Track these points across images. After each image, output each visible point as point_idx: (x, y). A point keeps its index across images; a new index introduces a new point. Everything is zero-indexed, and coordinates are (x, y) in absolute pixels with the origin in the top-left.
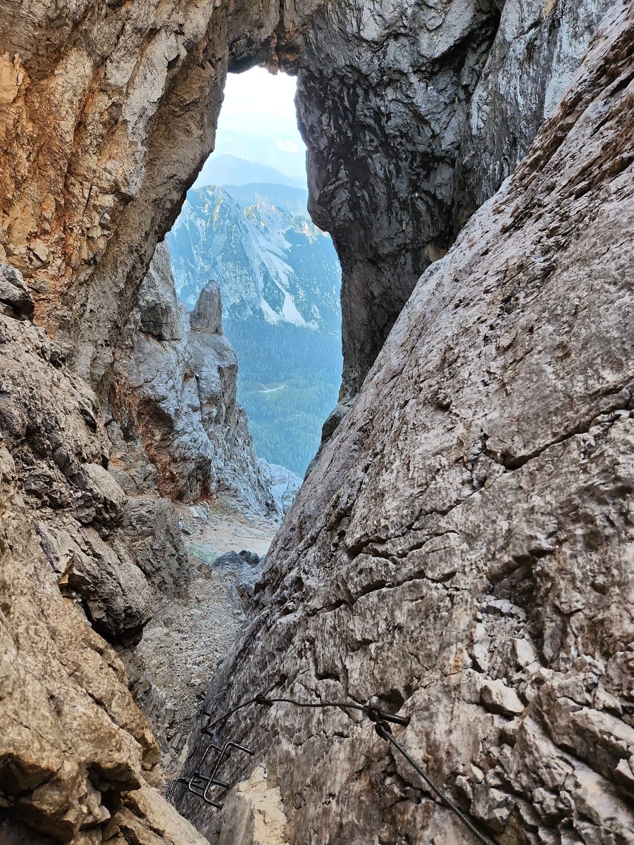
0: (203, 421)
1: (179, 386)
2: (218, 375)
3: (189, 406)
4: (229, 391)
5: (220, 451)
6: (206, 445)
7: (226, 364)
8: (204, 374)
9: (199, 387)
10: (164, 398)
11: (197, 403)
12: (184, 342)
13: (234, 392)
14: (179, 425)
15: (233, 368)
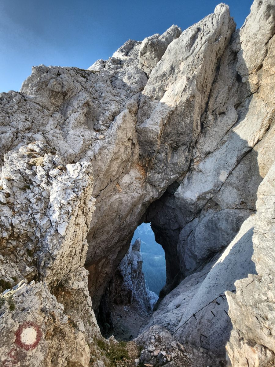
0: (131, 278)
1: (126, 267)
2: (137, 264)
3: (128, 273)
4: (140, 268)
5: (135, 287)
6: (131, 285)
7: (140, 260)
8: (134, 263)
9: (132, 267)
10: (122, 271)
11: (130, 272)
12: (130, 254)
13: (141, 268)
14: (125, 279)
15: (141, 262)
